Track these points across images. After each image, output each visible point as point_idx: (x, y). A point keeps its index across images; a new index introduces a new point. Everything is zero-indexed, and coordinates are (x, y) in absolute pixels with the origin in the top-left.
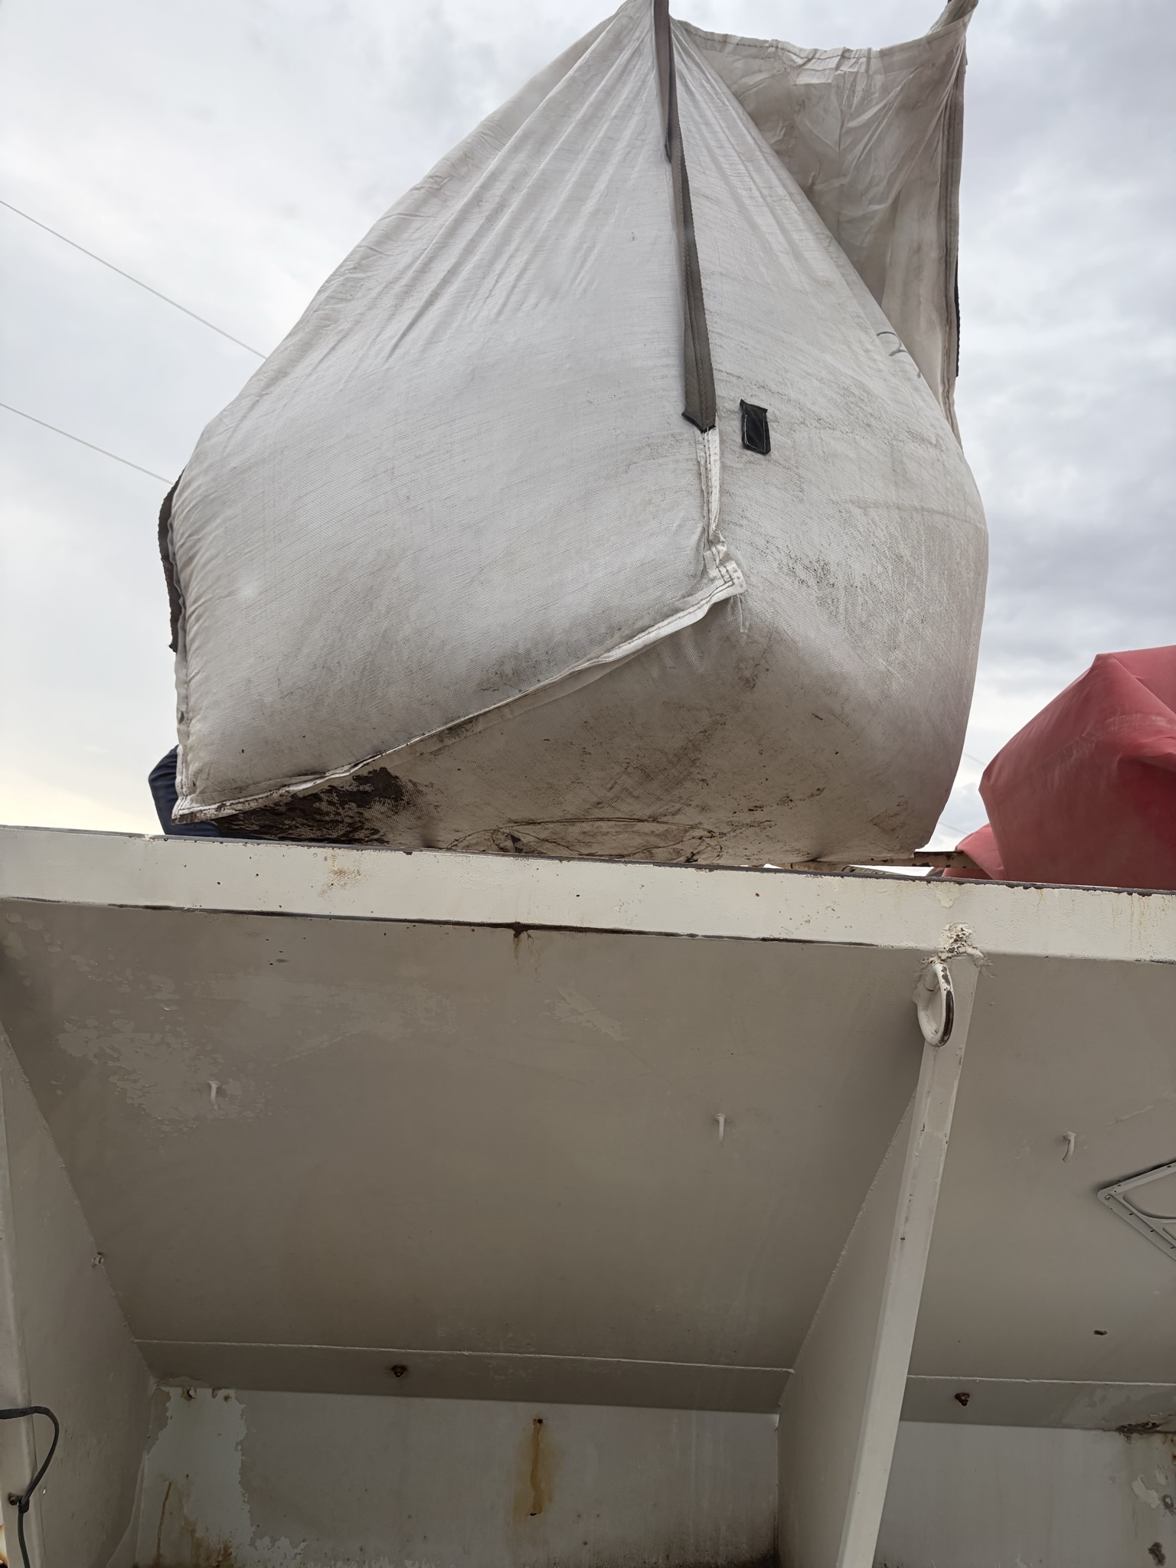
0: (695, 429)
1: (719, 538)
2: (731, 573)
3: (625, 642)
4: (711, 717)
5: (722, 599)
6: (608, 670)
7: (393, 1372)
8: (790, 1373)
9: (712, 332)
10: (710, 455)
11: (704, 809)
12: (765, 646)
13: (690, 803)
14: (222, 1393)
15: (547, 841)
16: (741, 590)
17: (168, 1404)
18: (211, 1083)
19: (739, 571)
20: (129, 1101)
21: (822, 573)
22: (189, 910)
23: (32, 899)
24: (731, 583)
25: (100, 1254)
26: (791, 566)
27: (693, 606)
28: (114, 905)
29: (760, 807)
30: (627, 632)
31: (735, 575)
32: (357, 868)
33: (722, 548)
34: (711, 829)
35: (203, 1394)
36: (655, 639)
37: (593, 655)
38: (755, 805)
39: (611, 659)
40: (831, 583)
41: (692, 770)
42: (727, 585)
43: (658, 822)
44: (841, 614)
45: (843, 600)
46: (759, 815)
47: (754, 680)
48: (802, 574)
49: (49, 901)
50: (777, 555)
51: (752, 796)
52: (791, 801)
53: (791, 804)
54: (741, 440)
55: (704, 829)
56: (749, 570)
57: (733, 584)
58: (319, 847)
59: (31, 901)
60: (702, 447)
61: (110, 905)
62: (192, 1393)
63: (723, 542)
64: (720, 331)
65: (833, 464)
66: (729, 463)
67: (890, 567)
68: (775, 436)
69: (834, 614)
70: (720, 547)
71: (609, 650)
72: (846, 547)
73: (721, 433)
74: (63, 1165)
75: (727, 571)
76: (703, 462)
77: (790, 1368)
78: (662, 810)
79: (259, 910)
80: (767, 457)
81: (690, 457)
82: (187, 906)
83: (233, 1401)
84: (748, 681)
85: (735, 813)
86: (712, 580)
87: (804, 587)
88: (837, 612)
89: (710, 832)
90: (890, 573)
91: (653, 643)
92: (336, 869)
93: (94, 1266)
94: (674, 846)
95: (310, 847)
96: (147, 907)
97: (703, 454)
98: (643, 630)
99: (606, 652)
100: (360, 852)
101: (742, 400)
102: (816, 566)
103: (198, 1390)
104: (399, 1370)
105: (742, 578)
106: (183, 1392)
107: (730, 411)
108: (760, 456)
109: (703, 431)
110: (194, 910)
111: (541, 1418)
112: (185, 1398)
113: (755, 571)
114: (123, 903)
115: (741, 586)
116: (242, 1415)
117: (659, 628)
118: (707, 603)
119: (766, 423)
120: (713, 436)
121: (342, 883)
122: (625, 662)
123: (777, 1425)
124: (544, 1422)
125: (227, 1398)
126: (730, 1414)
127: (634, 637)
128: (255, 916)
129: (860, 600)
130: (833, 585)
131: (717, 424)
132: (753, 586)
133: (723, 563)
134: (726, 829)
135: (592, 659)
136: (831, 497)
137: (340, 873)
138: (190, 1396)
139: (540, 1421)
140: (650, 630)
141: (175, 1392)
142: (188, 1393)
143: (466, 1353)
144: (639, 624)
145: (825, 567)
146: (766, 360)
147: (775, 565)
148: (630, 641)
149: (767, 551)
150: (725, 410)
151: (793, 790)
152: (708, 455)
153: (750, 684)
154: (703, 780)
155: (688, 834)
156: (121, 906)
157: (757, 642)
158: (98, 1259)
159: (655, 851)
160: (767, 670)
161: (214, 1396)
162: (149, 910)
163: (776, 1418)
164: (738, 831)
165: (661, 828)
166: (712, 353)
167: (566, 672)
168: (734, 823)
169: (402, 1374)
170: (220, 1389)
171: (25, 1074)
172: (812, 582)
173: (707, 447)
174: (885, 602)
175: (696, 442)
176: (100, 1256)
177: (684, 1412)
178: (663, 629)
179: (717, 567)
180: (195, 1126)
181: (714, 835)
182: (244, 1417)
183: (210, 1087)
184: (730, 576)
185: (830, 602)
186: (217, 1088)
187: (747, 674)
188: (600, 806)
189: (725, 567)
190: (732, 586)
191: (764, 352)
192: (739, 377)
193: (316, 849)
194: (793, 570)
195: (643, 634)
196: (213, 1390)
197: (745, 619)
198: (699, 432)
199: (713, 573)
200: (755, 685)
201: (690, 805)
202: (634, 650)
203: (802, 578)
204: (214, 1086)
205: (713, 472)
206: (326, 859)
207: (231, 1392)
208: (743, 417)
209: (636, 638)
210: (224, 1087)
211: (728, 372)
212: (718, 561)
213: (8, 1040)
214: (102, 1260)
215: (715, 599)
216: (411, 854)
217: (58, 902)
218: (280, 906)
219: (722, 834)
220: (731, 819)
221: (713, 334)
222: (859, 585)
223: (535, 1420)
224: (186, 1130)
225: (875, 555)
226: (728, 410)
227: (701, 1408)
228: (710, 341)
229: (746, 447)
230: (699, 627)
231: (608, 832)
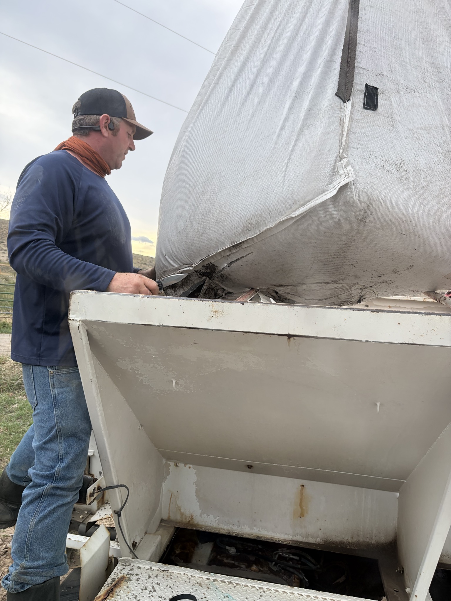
0: (341, 101)
1: (344, 156)
2: (348, 171)
3: (302, 207)
4: (347, 237)
5: (344, 184)
6: (295, 220)
7: (247, 467)
8: (404, 482)
9: (359, 44)
10: (346, 115)
11: (356, 277)
12: (368, 203)
13: (349, 275)
14: (188, 466)
15: (290, 293)
16: (353, 179)
17: (170, 468)
18: (173, 380)
19: (352, 170)
20: (144, 383)
21: (400, 165)
22: (158, 326)
23: (100, 321)
24: (348, 176)
25: (141, 425)
26: (382, 165)
27: (332, 188)
28: (130, 323)
29: (383, 275)
30: (302, 202)
31: (350, 172)
32: (222, 310)
33: (345, 160)
34: (364, 285)
35: (181, 465)
36: (314, 205)
37: (287, 214)
38: (380, 274)
39: (295, 215)
40: (405, 170)
41: (345, 261)
42: (346, 177)
43: (337, 283)
44: (411, 184)
45: (412, 177)
46: (384, 278)
47: (365, 220)
48: (388, 167)
49: (106, 322)
50: (375, 160)
51: (378, 271)
52: (398, 271)
53: (399, 273)
54: (363, 105)
55: (361, 285)
56: (359, 169)
57: (349, 176)
58: (207, 301)
59: (99, 321)
60: (343, 110)
61: (128, 323)
62: (178, 464)
63: (346, 157)
64: (364, 43)
65: (412, 111)
66: (355, 117)
67: (442, 157)
68: (381, 101)
69: (406, 184)
70: (344, 160)
71: (294, 211)
72: (416, 151)
73: (353, 103)
74: (125, 399)
75: (347, 170)
76: (342, 119)
77: (405, 480)
78: (337, 278)
79: (185, 326)
80: (376, 112)
81: (337, 115)
82: (157, 324)
83: (192, 469)
84: (362, 220)
85: (372, 278)
86: (341, 175)
87: (390, 173)
88: (408, 184)
89: (364, 286)
90: (442, 161)
91: (314, 207)
92: (214, 310)
93: (139, 429)
94: (348, 293)
95: (203, 301)
96: (142, 324)
97: (343, 114)
98: (309, 201)
99: (293, 212)
100: (223, 303)
101: (366, 84)
102: (397, 162)
103: (180, 464)
104: (250, 467)
105: (353, 173)
106: (175, 464)
107: (359, 91)
108: (372, 112)
109: (344, 102)
110: (160, 326)
111: (303, 485)
112: (176, 466)
113: (362, 169)
114: (133, 323)
115: (353, 177)
116: (195, 473)
117: (316, 200)
118: (338, 186)
119: (377, 95)
120: (349, 104)
121: (217, 316)
122: (301, 216)
123: (398, 497)
124: (305, 486)
125: (190, 467)
126: (378, 491)
127: (306, 204)
128: (183, 328)
129: (423, 176)
130: (406, 171)
131: (351, 99)
132: (361, 176)
133: (345, 167)
134: (372, 285)
135: (287, 215)
136: (409, 128)
137: (216, 312)
138: (177, 466)
139: (303, 486)
140: (312, 201)
141: (172, 464)
142: (176, 464)
143: (274, 465)
144: (307, 199)
145: (402, 163)
146: (384, 57)
147: (374, 165)
148: (303, 206)
149: (369, 159)
150: (357, 90)
151: (397, 267)
152: (345, 115)
153: (363, 222)
154: (352, 265)
155: (353, 287)
156: (133, 324)
157: (363, 202)
158: (140, 427)
159: (340, 296)
160: (371, 214)
161: (185, 466)
162: (143, 326)
163: (398, 494)
164: (377, 285)
165: (339, 286)
166: (357, 57)
167: (277, 222)
168: (373, 282)
169: (251, 468)
170: (187, 464)
171: (107, 373)
172: (394, 171)
173: (345, 111)
174: (438, 175)
175: (341, 108)
176: (141, 426)
177: (360, 488)
178: (318, 200)
179: (343, 169)
180: (169, 393)
181: (366, 287)
182: (196, 474)
183: (172, 381)
184: (348, 173)
185: (404, 179)
186: (175, 382)
187: (361, 217)
188: (308, 277)
189: (346, 169)
190: (348, 177)
191: (384, 53)
192: (367, 70)
193: (206, 302)
194: (383, 166)
195: (309, 203)
196: (185, 464)
197: (356, 193)
198: (343, 103)
199: (341, 172)
200: (366, 222)
201: (349, 276)
202: (305, 210)
203: (388, 169)
204: (174, 381)
205: (346, 123)
206: (210, 306)
207: (191, 466)
208: (365, 93)
209: (306, 205)
210: (178, 382)
211: (363, 67)
212: (343, 166)
213: (100, 363)
214: (142, 427)
215: (341, 185)
216: (243, 304)
217: (109, 322)
218: (193, 325)
219: (371, 287)
220: (371, 280)
221: (360, 45)
222: (422, 169)
223: (301, 485)
224: (166, 393)
225: (433, 153)
226: (358, 90)
227: (367, 487)
228: (357, 49)
229: (365, 108)
230: (335, 198)
231: (315, 289)
